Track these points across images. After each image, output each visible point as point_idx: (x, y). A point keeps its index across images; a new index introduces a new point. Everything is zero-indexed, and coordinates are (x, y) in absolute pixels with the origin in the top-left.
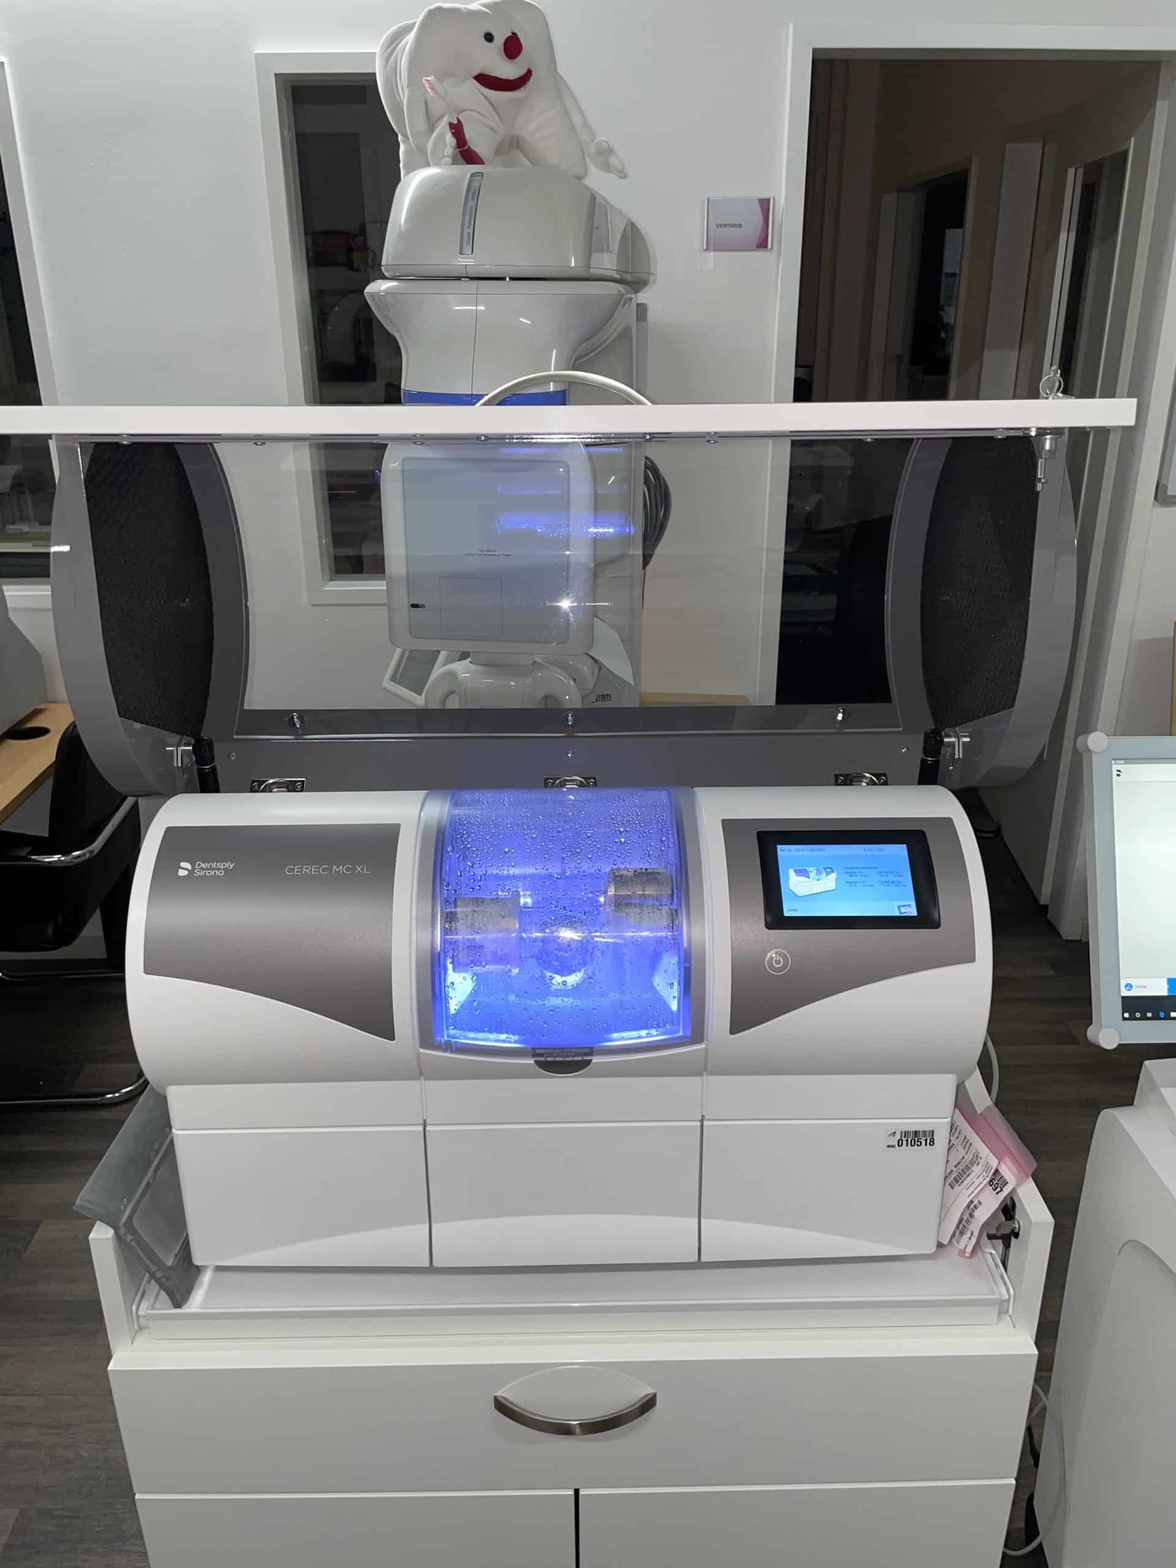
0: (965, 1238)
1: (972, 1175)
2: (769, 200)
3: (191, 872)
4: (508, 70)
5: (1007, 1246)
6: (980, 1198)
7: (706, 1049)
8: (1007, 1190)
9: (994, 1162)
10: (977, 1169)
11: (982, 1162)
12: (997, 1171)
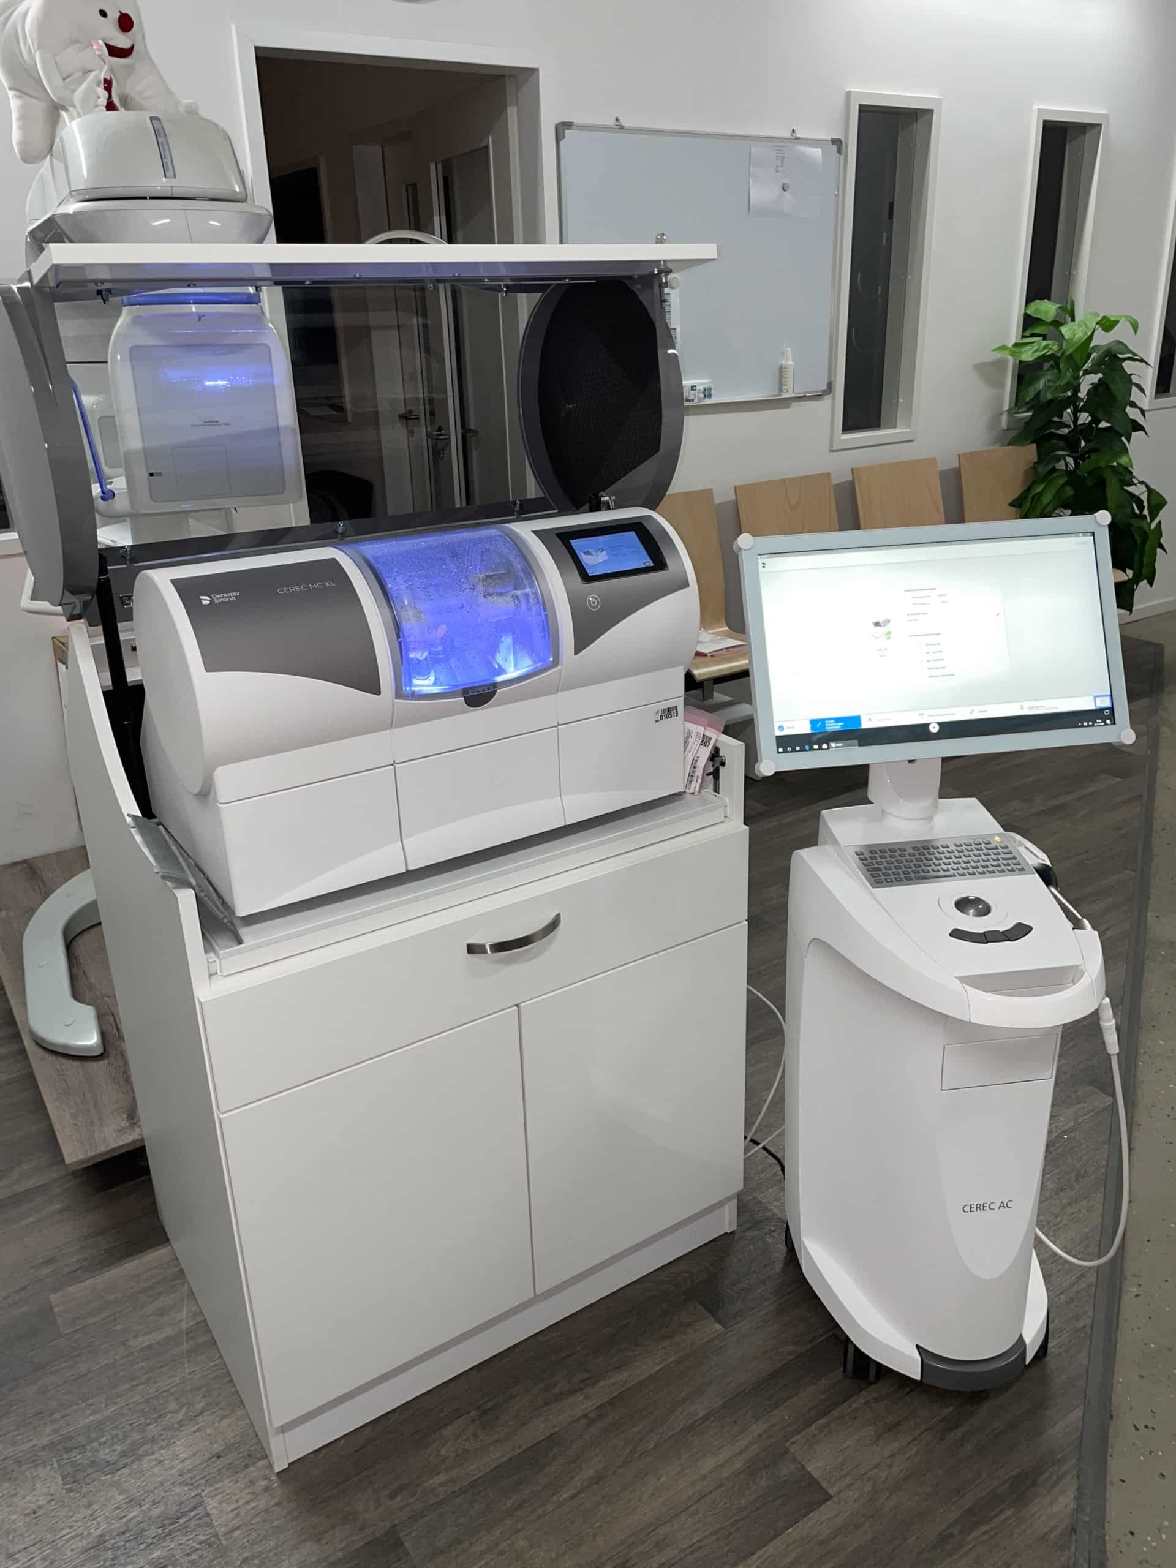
0: (694, 783)
1: (690, 743)
3: (212, 601)
4: (122, 41)
5: (718, 779)
6: (698, 755)
7: (561, 670)
8: (712, 742)
9: (701, 729)
10: (693, 739)
11: (694, 734)
12: (704, 735)
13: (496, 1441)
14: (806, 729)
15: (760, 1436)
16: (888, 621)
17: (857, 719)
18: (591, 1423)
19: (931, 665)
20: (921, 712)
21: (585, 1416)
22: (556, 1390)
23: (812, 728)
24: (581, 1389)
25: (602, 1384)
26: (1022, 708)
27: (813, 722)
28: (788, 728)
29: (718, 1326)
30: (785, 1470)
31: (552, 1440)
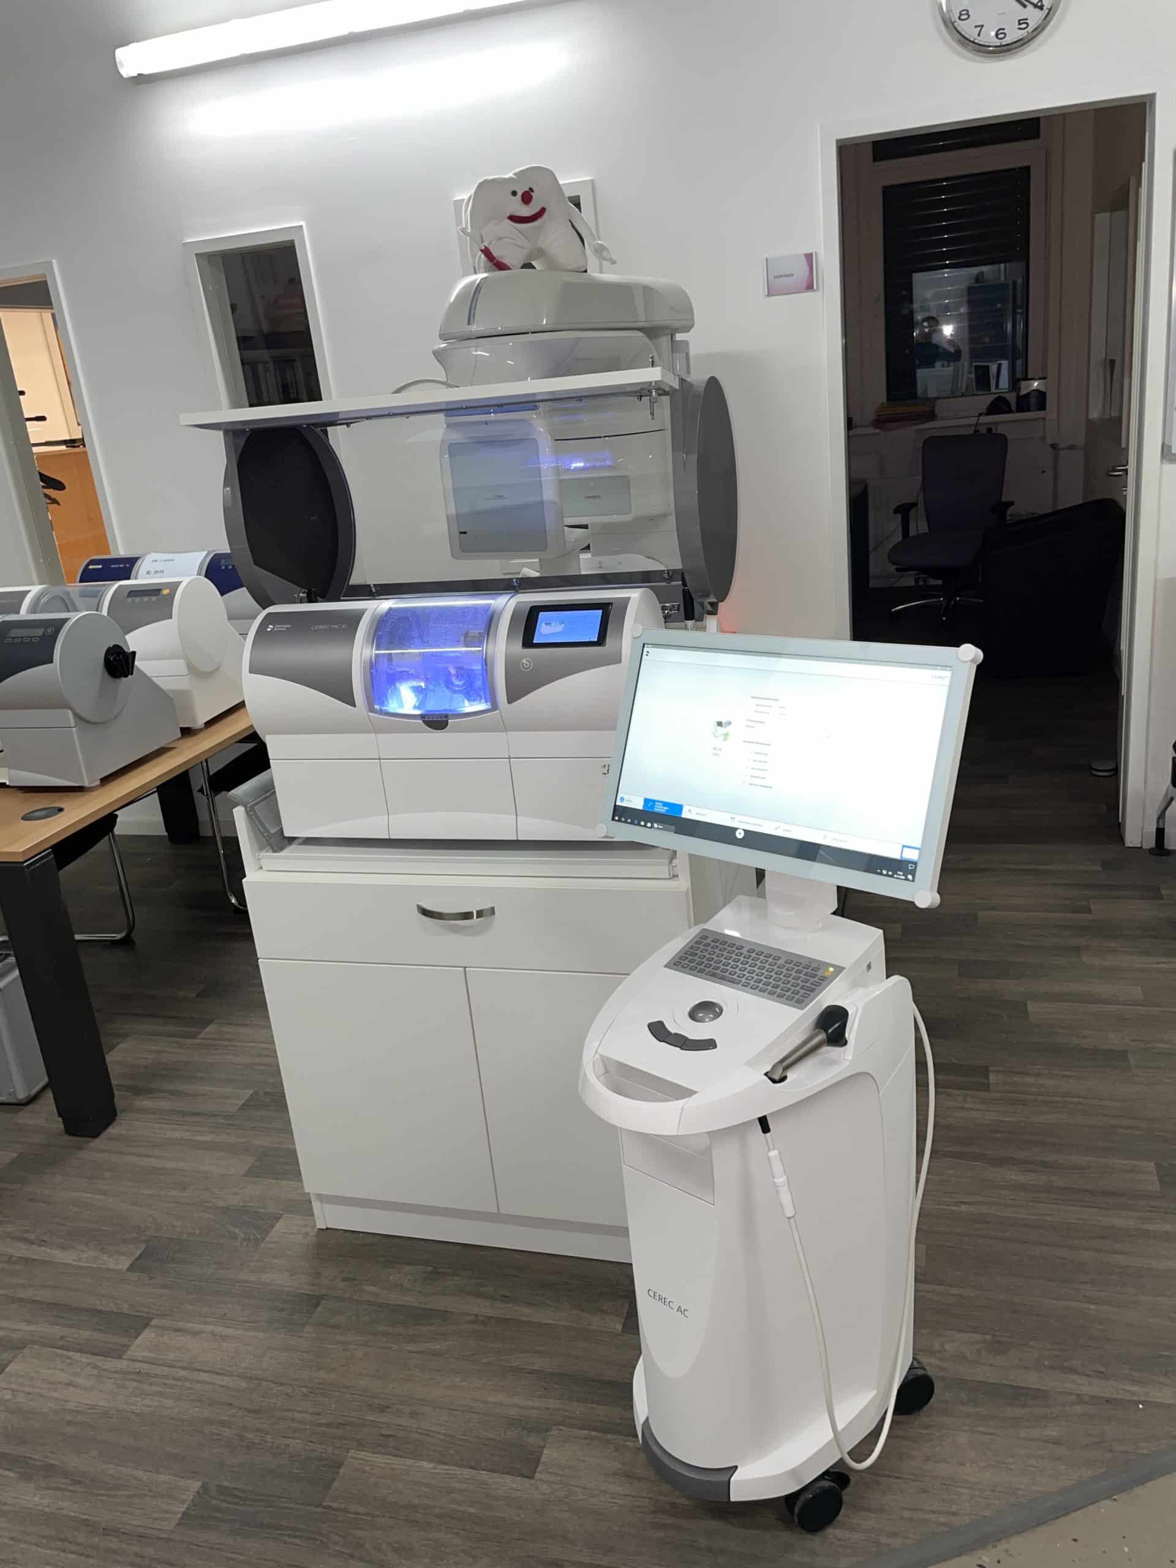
2: (812, 254)
3: (273, 629)
7: (500, 714)
13: (420, 1292)
14: (638, 804)
15: (548, 1408)
16: (730, 723)
17: (680, 808)
18: (474, 1322)
19: (755, 773)
20: (733, 816)
21: (477, 1315)
22: (482, 1289)
23: (644, 806)
24: (493, 1299)
25: (510, 1305)
26: (825, 837)
27: (646, 801)
28: (628, 801)
29: (619, 1327)
30: (533, 1440)
31: (445, 1315)
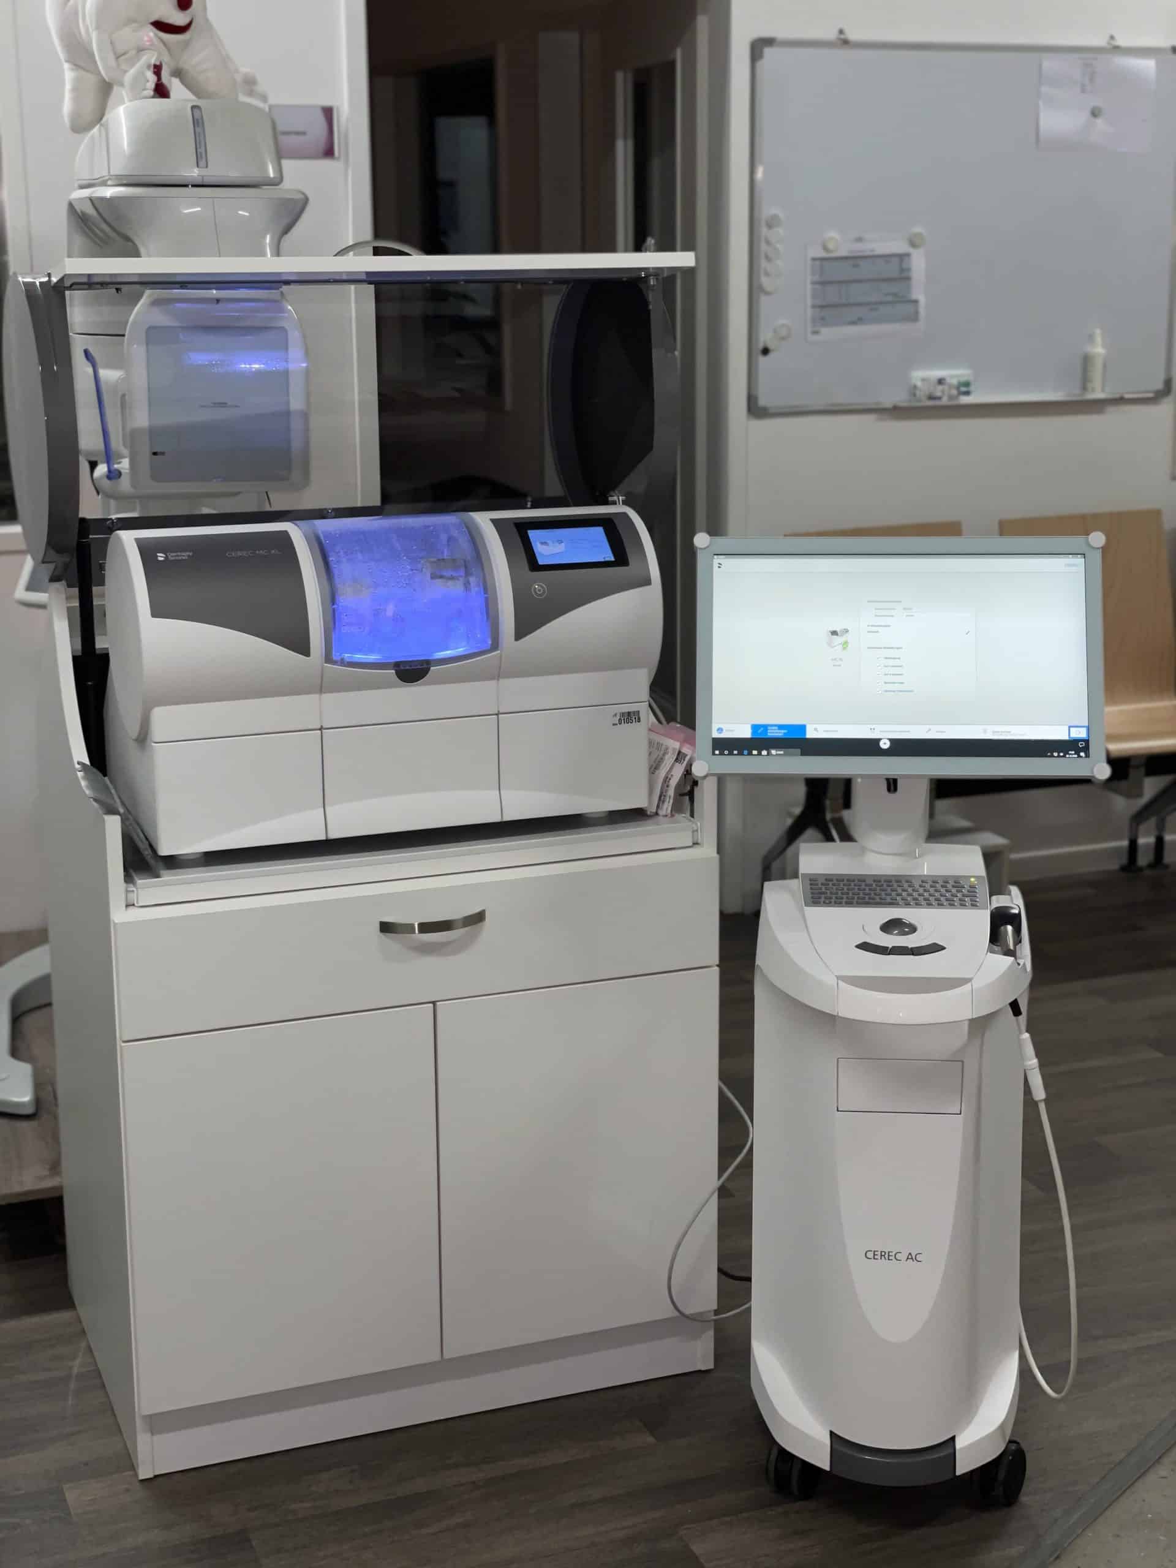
0: (666, 804)
1: (665, 762)
2: (332, 108)
3: (167, 558)
4: (178, 18)
5: (692, 800)
6: (671, 772)
8: (687, 759)
9: (676, 745)
10: (667, 757)
11: (670, 751)
12: (679, 752)
14: (746, 733)
16: (847, 631)
17: (803, 728)
19: (890, 679)
23: (753, 733)
26: (985, 731)
27: (755, 728)
28: (729, 731)
29: (651, 1439)
